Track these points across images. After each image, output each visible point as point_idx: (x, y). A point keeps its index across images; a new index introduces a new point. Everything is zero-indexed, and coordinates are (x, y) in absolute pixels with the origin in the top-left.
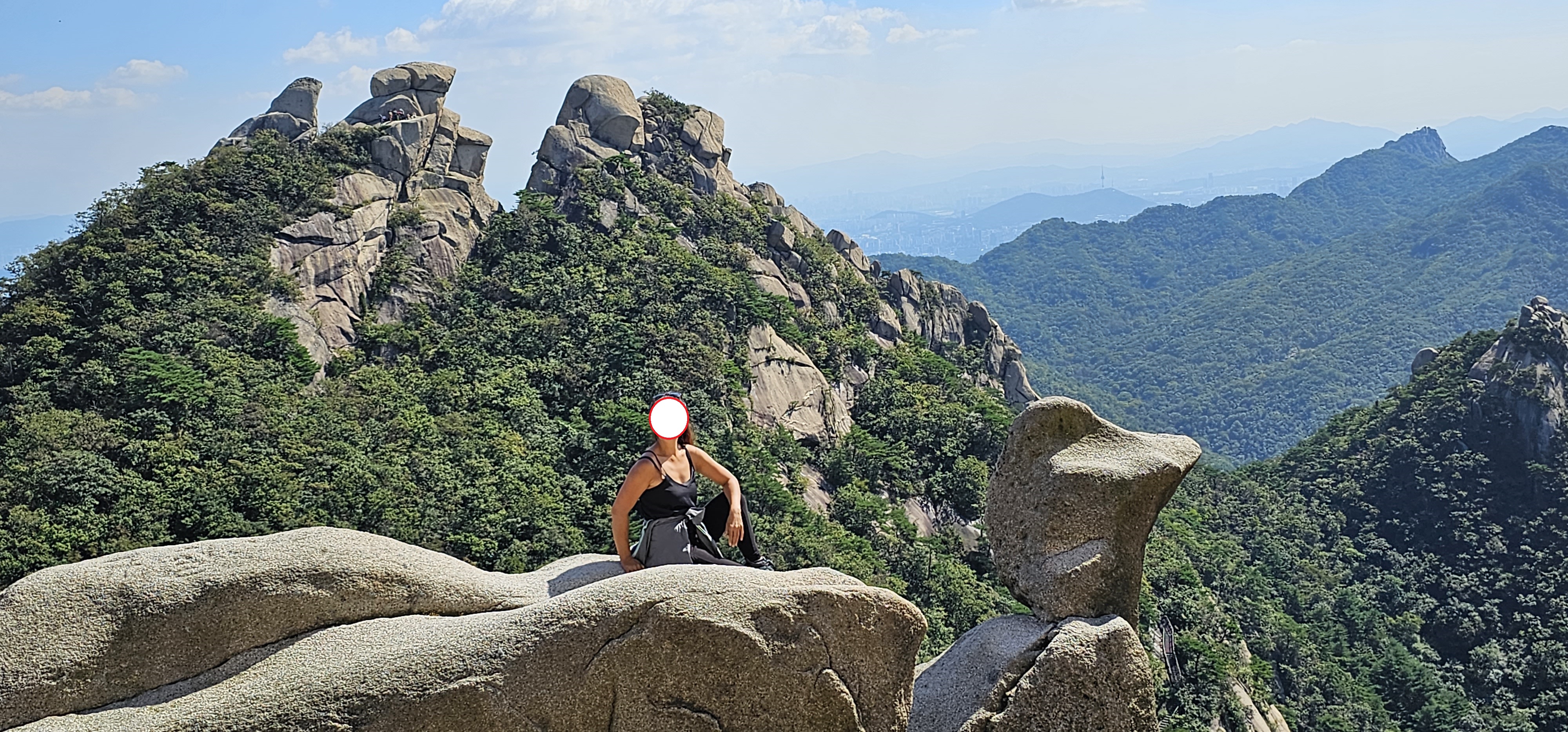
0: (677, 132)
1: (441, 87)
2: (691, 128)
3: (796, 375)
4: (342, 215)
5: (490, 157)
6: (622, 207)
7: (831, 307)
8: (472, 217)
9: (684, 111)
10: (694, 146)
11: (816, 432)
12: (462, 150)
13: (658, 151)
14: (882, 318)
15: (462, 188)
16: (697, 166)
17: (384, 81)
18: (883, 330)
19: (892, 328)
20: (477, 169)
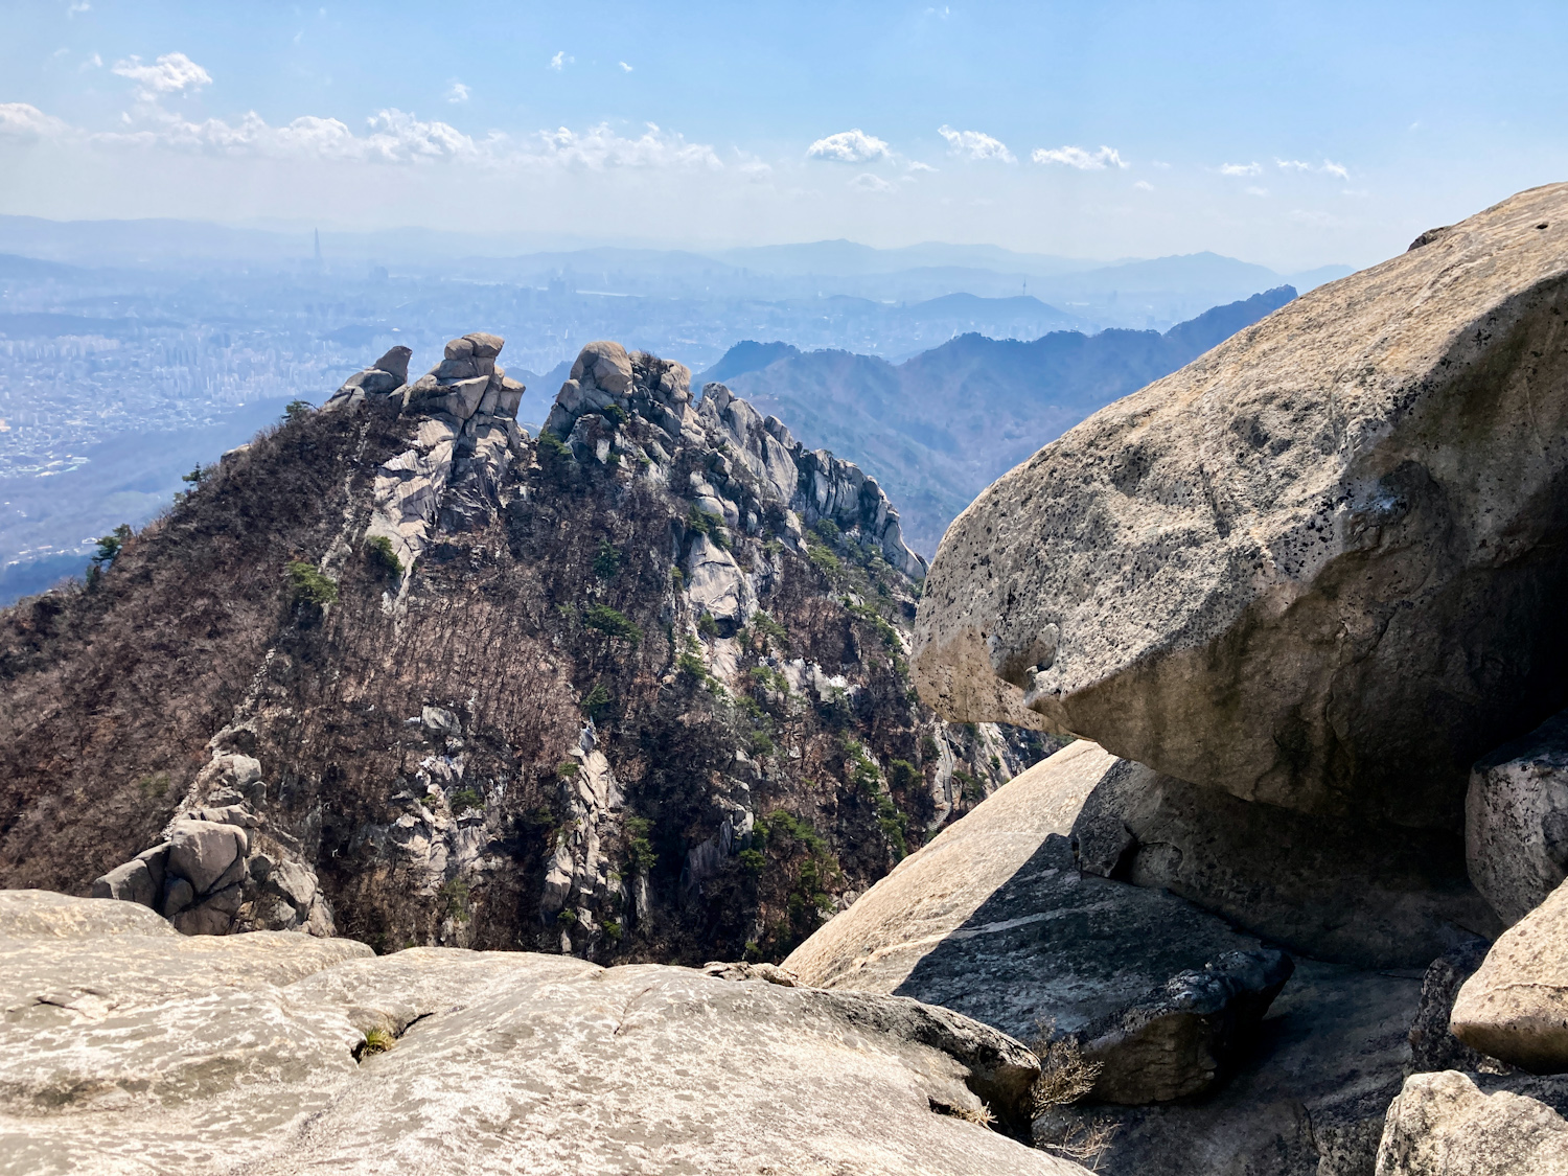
0: (656, 384)
1: (492, 353)
2: (666, 379)
3: (722, 573)
4: (422, 452)
5: (524, 400)
6: (612, 447)
7: (753, 517)
8: (508, 447)
9: (663, 367)
10: (669, 394)
11: (731, 613)
12: (503, 394)
13: (643, 399)
14: (789, 525)
15: (504, 427)
16: (668, 410)
17: (454, 349)
18: (789, 533)
19: (794, 532)
20: (513, 412)
